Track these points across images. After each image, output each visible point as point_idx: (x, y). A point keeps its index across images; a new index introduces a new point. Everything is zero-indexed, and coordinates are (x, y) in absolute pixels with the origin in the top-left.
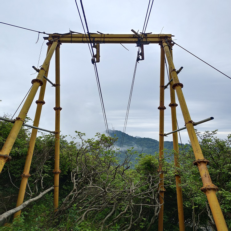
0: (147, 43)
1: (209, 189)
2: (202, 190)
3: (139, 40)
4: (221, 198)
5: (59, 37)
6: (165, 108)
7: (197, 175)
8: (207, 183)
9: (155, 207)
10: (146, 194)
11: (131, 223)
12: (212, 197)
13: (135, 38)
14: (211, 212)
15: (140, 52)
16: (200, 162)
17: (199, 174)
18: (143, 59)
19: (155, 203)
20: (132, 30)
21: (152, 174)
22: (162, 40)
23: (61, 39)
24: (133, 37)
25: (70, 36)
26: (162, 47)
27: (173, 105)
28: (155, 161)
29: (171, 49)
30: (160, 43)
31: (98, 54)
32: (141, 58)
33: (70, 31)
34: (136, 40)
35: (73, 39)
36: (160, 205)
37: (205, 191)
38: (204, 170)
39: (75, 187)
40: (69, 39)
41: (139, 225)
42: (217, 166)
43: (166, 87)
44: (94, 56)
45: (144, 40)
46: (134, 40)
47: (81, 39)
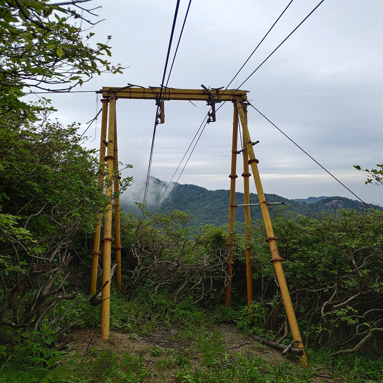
0: (219, 101)
1: (277, 261)
2: (271, 262)
3: (210, 98)
4: (285, 268)
5: (115, 92)
6: (237, 177)
7: (268, 249)
8: (276, 255)
9: (224, 279)
10: (215, 268)
11: (203, 294)
12: (278, 267)
13: (205, 94)
14: (277, 278)
15: (211, 112)
16: (271, 239)
17: (269, 247)
18: (214, 120)
19: (224, 275)
20: (202, 86)
21: (220, 247)
22: (236, 99)
23: (118, 95)
24: (203, 94)
25: (128, 90)
26: (235, 106)
27: (246, 175)
28: (226, 234)
29: (245, 111)
30: (234, 101)
31: (162, 114)
32: (212, 120)
33: (128, 84)
34: (207, 97)
35: (133, 95)
36: (229, 277)
37: (273, 262)
38: (273, 246)
39: (140, 263)
40: (128, 95)
41: (209, 296)
42: (284, 241)
43: (239, 153)
44: (158, 116)
45: (216, 98)
46: (204, 97)
47: (142, 95)
